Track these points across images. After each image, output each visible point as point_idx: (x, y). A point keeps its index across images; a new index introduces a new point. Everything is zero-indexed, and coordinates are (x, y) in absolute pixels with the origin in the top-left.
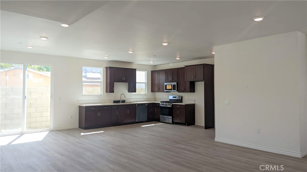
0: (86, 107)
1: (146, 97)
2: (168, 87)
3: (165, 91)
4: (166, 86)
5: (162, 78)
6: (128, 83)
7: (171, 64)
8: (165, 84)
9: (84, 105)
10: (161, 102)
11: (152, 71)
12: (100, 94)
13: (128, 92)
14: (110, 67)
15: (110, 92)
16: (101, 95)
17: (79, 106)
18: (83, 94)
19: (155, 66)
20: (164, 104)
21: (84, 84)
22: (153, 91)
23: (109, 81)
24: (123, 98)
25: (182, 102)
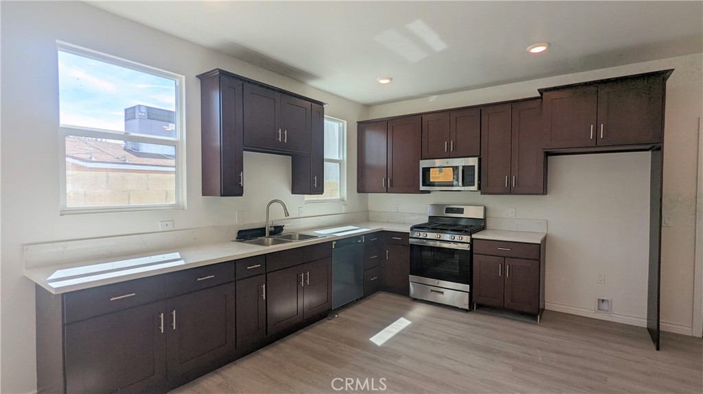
1: (344, 209)
3: (422, 188)
4: (426, 171)
6: (290, 157)
8: (424, 164)
10: (413, 229)
11: (359, 123)
12: (173, 202)
13: (294, 192)
15: (225, 193)
16: (177, 208)
19: (368, 106)
22: (362, 189)
24: (277, 217)
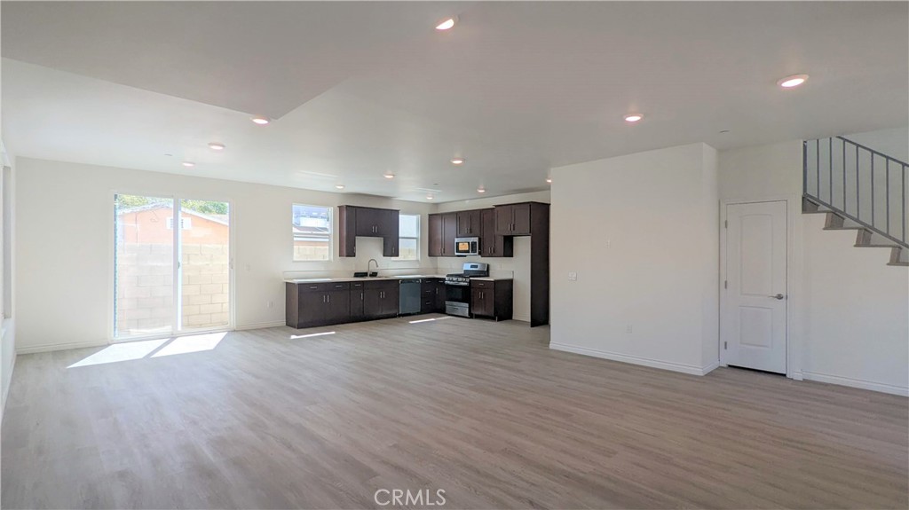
0: (301, 285)
1: (418, 266)
2: (462, 247)
3: (456, 254)
4: (458, 244)
5: (450, 228)
6: (382, 238)
7: (467, 202)
8: (456, 240)
9: (296, 281)
10: (448, 276)
11: (430, 215)
12: (327, 259)
13: (384, 256)
14: (347, 206)
15: (348, 256)
16: (329, 261)
17: (287, 283)
18: (295, 259)
19: (436, 205)
20: (455, 279)
21: (295, 239)
22: (431, 254)
23: (345, 233)
25: (488, 276)
